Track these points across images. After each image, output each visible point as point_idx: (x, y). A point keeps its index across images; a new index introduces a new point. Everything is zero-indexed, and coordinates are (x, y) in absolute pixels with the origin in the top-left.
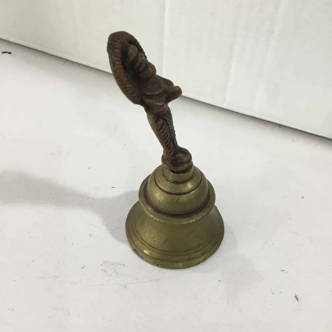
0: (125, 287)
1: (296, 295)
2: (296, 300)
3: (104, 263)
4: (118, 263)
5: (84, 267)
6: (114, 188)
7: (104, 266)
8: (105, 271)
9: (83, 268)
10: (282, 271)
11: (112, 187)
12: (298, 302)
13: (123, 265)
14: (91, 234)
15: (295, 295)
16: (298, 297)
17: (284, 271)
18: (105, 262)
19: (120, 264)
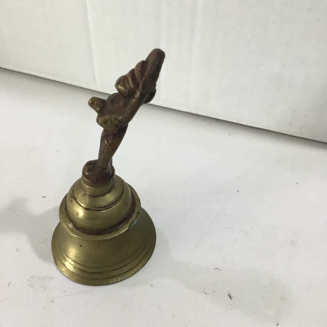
0: (53, 301)
1: (230, 293)
2: (229, 299)
3: (30, 278)
4: (46, 277)
5: (10, 284)
6: (45, 197)
7: (31, 281)
8: (32, 287)
9: (8, 285)
10: (216, 269)
11: (43, 197)
12: (231, 300)
13: (52, 278)
14: (18, 248)
15: (228, 293)
16: (231, 296)
17: (217, 269)
18: (32, 277)
19: (48, 278)
